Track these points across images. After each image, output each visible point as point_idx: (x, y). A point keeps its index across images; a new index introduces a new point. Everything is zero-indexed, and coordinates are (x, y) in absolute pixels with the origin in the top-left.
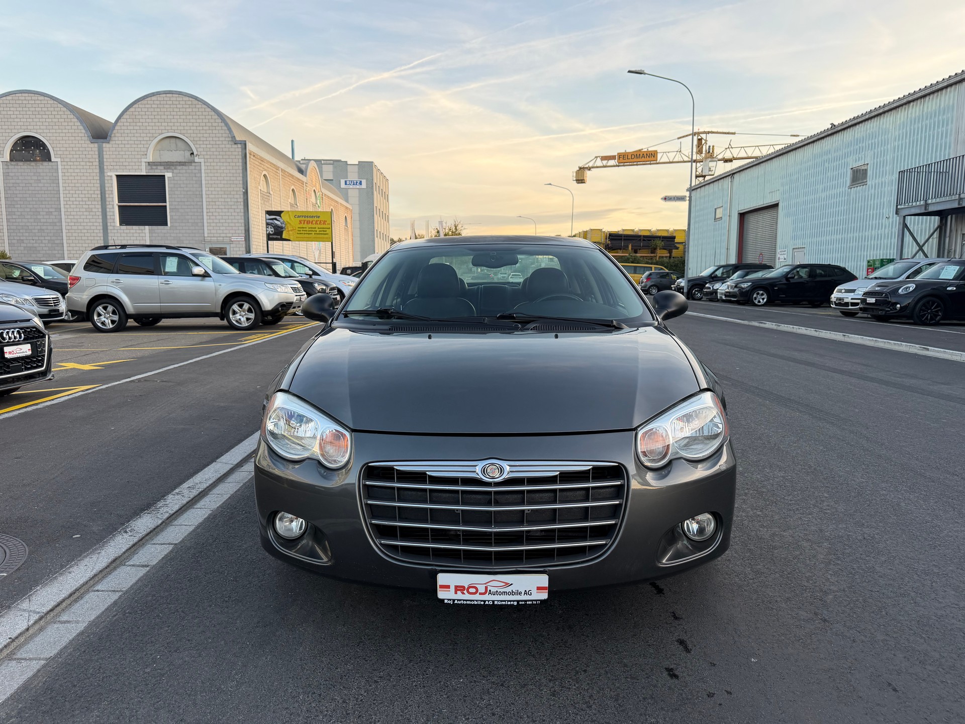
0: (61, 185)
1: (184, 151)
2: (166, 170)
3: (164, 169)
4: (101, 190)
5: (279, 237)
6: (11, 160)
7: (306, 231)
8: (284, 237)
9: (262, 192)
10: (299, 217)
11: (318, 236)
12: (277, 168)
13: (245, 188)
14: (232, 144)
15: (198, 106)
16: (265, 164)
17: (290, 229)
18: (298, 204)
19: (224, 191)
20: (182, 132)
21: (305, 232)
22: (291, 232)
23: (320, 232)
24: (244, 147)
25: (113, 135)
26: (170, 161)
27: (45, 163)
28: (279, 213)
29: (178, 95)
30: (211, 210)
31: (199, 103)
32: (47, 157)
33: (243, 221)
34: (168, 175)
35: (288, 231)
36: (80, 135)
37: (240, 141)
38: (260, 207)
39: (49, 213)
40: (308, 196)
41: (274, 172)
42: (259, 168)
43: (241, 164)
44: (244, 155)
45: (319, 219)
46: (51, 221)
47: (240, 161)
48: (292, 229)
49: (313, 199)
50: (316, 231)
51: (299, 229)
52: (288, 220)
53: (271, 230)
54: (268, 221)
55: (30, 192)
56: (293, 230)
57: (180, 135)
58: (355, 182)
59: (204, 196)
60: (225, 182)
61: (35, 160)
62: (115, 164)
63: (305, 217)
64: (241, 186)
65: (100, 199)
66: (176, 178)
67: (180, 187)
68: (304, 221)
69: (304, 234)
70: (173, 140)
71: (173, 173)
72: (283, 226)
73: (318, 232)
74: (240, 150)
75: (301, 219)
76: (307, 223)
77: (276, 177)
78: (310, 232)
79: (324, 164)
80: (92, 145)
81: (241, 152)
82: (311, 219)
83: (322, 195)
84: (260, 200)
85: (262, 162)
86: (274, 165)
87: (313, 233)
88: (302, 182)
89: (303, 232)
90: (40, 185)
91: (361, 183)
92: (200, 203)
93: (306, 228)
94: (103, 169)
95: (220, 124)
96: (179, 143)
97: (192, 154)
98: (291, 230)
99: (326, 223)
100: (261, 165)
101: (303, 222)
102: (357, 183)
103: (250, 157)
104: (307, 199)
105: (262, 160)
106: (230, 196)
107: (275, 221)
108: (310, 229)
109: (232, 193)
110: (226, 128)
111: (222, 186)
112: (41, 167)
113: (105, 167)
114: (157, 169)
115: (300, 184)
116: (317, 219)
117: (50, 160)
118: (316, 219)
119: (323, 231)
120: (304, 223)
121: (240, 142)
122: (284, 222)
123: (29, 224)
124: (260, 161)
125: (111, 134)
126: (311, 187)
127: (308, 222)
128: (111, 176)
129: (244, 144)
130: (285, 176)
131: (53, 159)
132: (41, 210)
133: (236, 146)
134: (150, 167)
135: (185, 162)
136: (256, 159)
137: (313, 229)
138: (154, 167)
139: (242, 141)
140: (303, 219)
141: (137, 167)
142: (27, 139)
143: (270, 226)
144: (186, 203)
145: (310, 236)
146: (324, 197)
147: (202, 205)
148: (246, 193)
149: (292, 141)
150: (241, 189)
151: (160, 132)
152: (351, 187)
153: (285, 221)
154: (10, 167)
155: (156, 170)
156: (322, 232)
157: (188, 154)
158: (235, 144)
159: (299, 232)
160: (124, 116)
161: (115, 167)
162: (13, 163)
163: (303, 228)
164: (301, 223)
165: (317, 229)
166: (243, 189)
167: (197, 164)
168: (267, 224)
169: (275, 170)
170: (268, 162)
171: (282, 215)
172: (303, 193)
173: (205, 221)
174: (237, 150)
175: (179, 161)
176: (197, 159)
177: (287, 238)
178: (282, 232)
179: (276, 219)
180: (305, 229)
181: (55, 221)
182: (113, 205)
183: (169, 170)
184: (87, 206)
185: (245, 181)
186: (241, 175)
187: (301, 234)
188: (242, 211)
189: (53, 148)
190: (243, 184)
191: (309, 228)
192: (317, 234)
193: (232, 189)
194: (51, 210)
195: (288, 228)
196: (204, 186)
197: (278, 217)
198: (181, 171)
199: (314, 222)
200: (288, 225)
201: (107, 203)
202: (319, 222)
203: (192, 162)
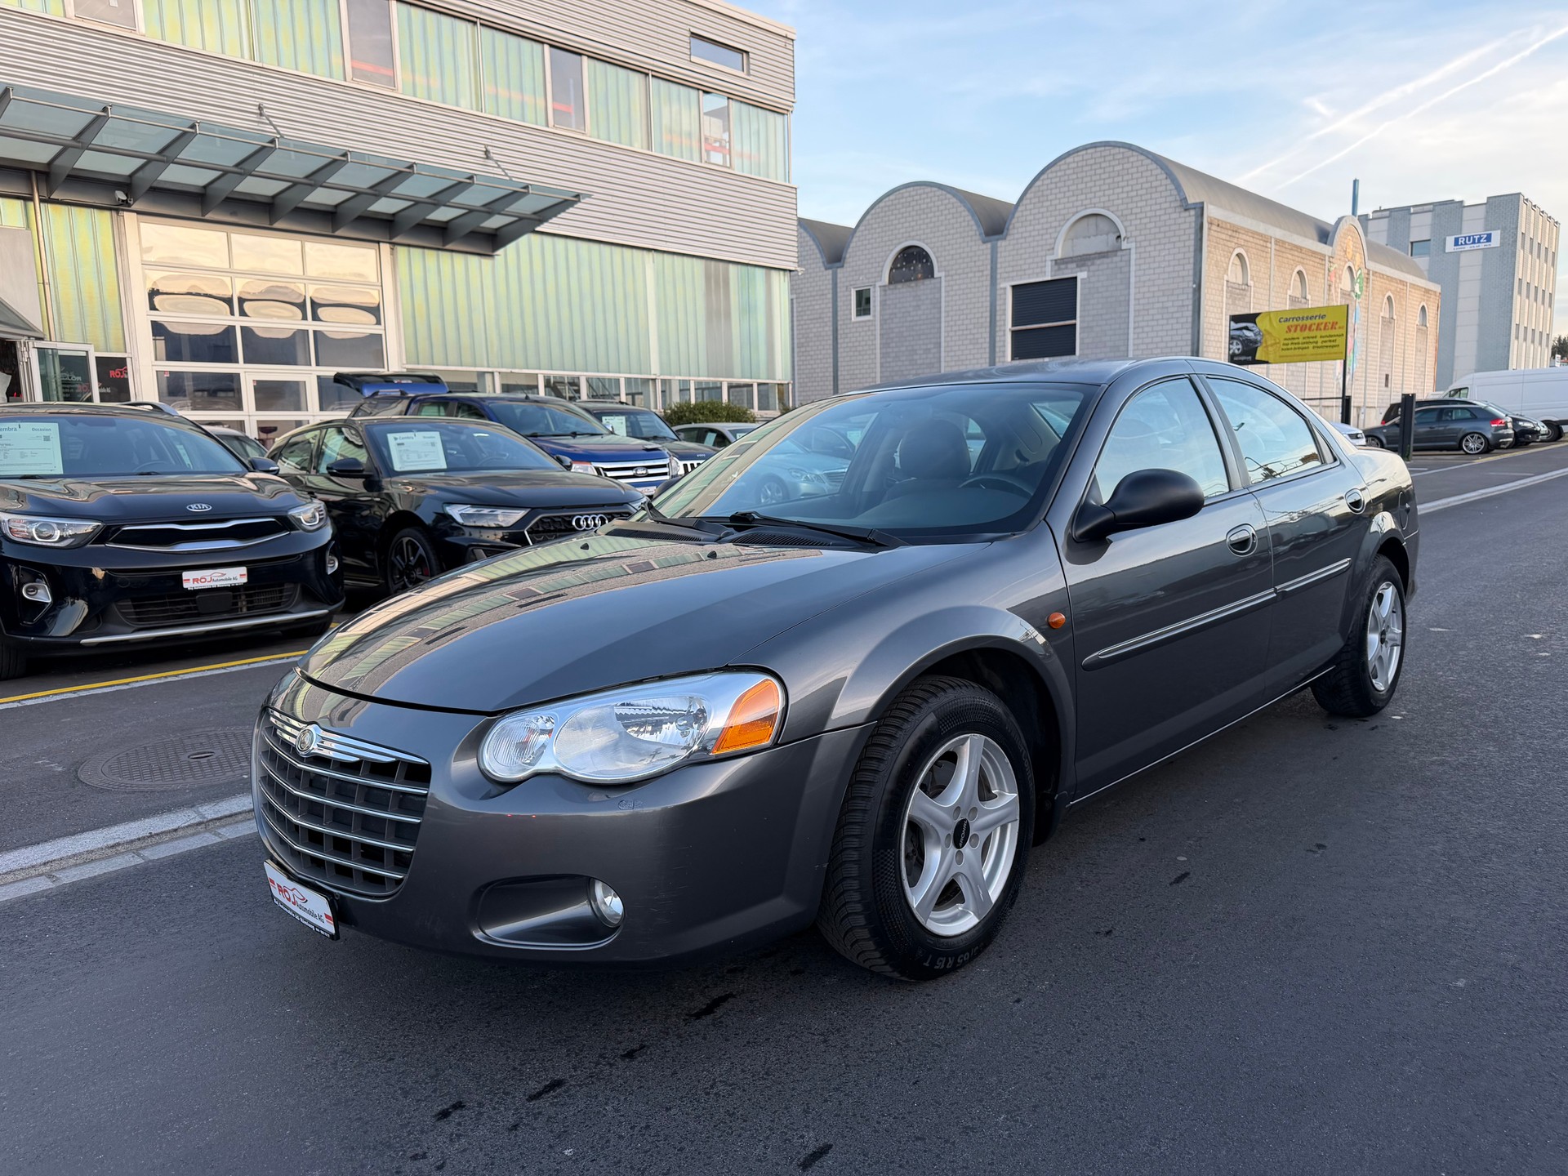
0: (943, 309)
1: (1107, 234)
2: (1078, 269)
3: (1077, 266)
4: (991, 311)
5: (1250, 358)
6: (890, 283)
7: (1299, 343)
8: (1258, 357)
9: (1230, 284)
10: (1287, 320)
11: (1320, 351)
12: (1266, 239)
13: (1197, 281)
14: (1180, 212)
15: (1131, 159)
16: (1241, 236)
17: (1269, 343)
18: (1309, 297)
19: (1163, 290)
20: (1107, 204)
21: (1297, 346)
22: (1270, 349)
23: (1324, 344)
24: (1199, 213)
25: (1011, 227)
26: (1085, 253)
27: (927, 282)
28: (1252, 318)
29: (1103, 148)
30: (1141, 324)
31: (1135, 153)
32: (929, 273)
33: (1189, 337)
34: (1081, 275)
35: (1267, 347)
36: (970, 233)
37: (1194, 204)
38: (1224, 310)
39: (927, 351)
40: (1333, 279)
41: (1260, 247)
42: (1229, 244)
43: (1192, 243)
44: (1199, 226)
45: (1324, 321)
46: (928, 361)
47: (1192, 237)
48: (1273, 342)
49: (1346, 283)
50: (1317, 342)
51: (1286, 342)
52: (1268, 328)
53: (1237, 348)
54: (1233, 333)
55: (907, 324)
56: (1276, 343)
57: (1103, 210)
58: (1476, 237)
59: (1132, 302)
60: (1166, 276)
61: (916, 279)
62: (1011, 269)
63: (1298, 319)
64: (1191, 278)
65: (988, 324)
66: (1093, 279)
67: (1098, 293)
68: (1296, 326)
69: (1295, 348)
70: (1092, 220)
71: (1089, 271)
72: (1259, 338)
73: (1319, 344)
74: (1193, 219)
75: (1291, 323)
76: (1301, 330)
77: (1264, 254)
78: (1306, 345)
79: (1413, 213)
80: (984, 246)
81: (1195, 222)
82: (1308, 323)
83: (1368, 274)
84: (1224, 299)
85: (1234, 234)
86: (1261, 235)
87: (1311, 346)
88: (1322, 257)
89: (1293, 346)
90: (920, 312)
91: (1489, 238)
92: (1125, 315)
93: (1298, 338)
94: (996, 279)
95: (1164, 182)
96: (1103, 225)
97: (1119, 237)
98: (1272, 345)
99: (1337, 327)
100: (1232, 239)
101: (1293, 329)
102: (1480, 239)
103: (1210, 229)
104: (1330, 286)
105: (1236, 230)
106: (1171, 298)
107: (1245, 331)
108: (1305, 341)
109: (1176, 292)
110: (1172, 187)
111: (1161, 282)
112: (922, 287)
113: (998, 276)
114: (1066, 268)
115: (1318, 260)
116: (1321, 320)
117: (933, 276)
118: (1317, 321)
119: (1330, 341)
120: (1295, 331)
121: (1193, 206)
122: (1260, 331)
123: (903, 368)
124: (1230, 233)
125: (1009, 226)
126: (1342, 263)
127: (1303, 328)
128: (1005, 289)
129: (1200, 208)
130: (1284, 250)
131: (936, 274)
132: (918, 347)
133: (1187, 214)
134: (1056, 267)
135: (1108, 252)
136: (1223, 231)
137: (1311, 340)
138: (1063, 266)
139: (1197, 203)
140: (1295, 322)
141: (1039, 270)
142: (911, 251)
143: (1235, 342)
144: (1104, 317)
145: (1305, 351)
146: (1371, 277)
147: (1128, 317)
148: (1198, 290)
149: (1355, 182)
150: (1191, 284)
151: (1075, 210)
152: (1467, 247)
153: (1262, 329)
154: (888, 292)
155: (1066, 271)
156: (1328, 344)
157: (1113, 237)
158: (1186, 210)
159: (1285, 347)
160: (1028, 196)
161: (1011, 274)
162: (892, 287)
163: (1293, 339)
164: (1290, 331)
165: (1318, 339)
166: (1194, 283)
167: (1124, 252)
168: (1232, 338)
169: (1262, 243)
170: (1247, 231)
171: (1258, 320)
172: (1321, 276)
173: (1131, 342)
174: (1188, 220)
175: (1099, 251)
176: (1125, 245)
177: (1263, 359)
178: (1255, 349)
179: (1246, 328)
180: (1296, 341)
181: (933, 361)
182: (1004, 331)
183: (1083, 268)
184: (972, 337)
185: (1198, 269)
186: (1192, 260)
187: (1288, 349)
188: (1190, 319)
189: (937, 258)
190: (1195, 275)
191: (1304, 338)
192: (1318, 347)
193: (1176, 286)
194: (929, 346)
195: (1266, 342)
196: (1132, 286)
197: (1250, 325)
198: (1101, 267)
199: (1314, 327)
200: (1267, 336)
201: (998, 329)
202: (1322, 327)
203: (1117, 250)
